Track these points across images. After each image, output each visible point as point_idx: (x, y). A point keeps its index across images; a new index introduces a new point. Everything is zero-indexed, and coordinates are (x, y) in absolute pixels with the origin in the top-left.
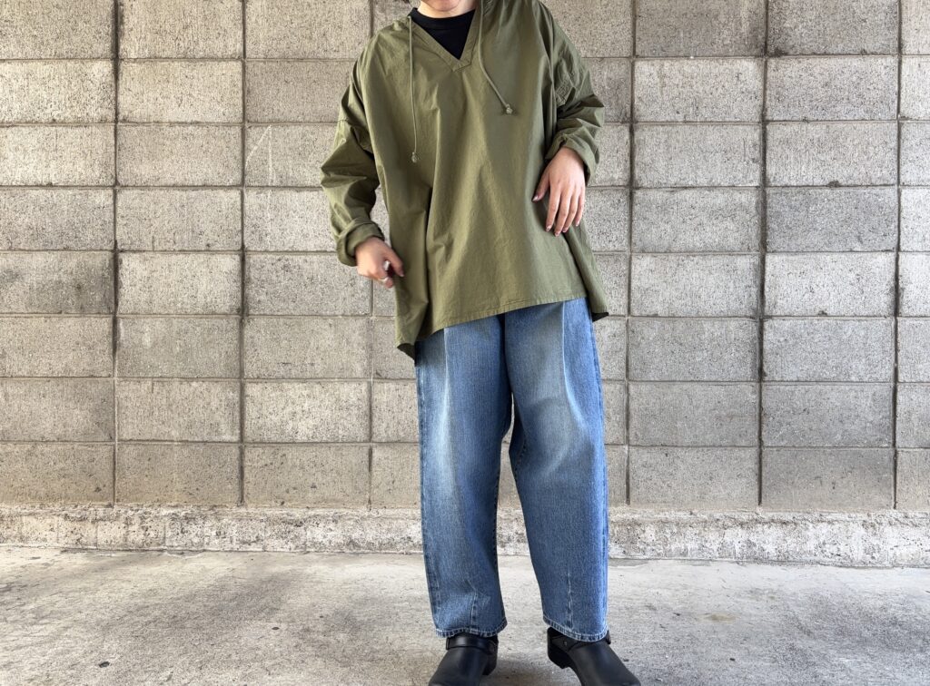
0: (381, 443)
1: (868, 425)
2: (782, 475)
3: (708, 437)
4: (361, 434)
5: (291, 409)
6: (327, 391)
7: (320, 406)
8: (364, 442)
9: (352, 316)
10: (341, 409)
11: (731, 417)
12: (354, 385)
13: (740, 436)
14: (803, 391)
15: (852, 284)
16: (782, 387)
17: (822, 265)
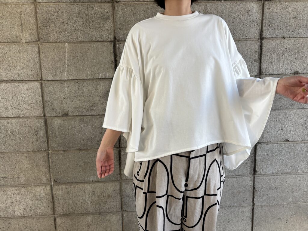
0: (60, 215)
1: (305, 193)
2: (263, 219)
3: (227, 203)
4: (49, 211)
5: (10, 201)
6: (28, 191)
7: (25, 199)
8: (51, 215)
9: (38, 151)
10: (37, 199)
11: (239, 192)
12: (43, 187)
13: (243, 201)
14: (275, 179)
15: (302, 126)
16: (265, 177)
17: (288, 116)
